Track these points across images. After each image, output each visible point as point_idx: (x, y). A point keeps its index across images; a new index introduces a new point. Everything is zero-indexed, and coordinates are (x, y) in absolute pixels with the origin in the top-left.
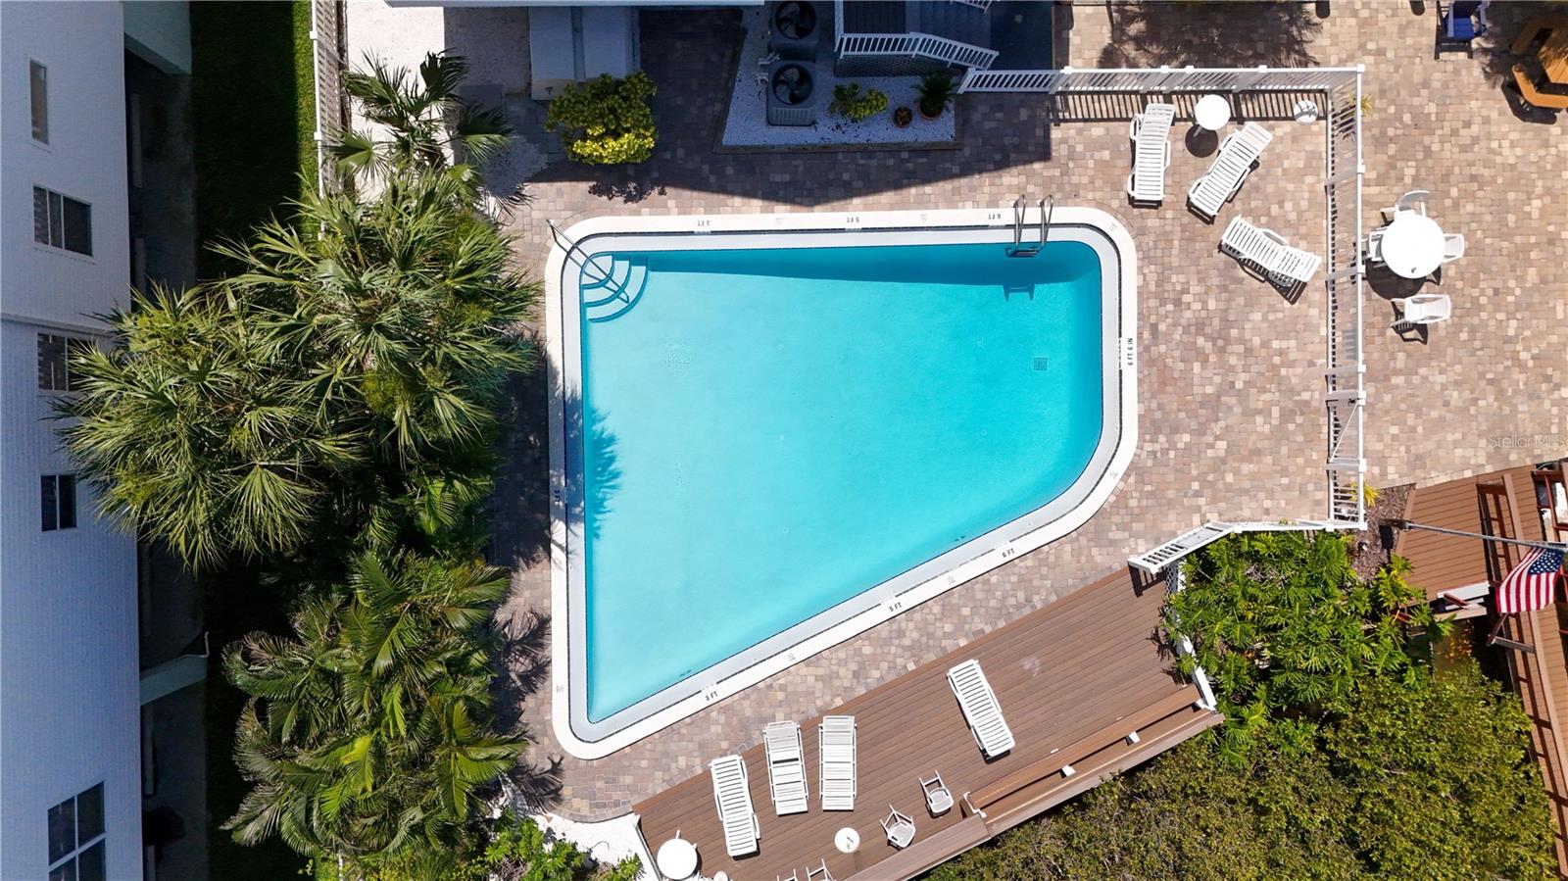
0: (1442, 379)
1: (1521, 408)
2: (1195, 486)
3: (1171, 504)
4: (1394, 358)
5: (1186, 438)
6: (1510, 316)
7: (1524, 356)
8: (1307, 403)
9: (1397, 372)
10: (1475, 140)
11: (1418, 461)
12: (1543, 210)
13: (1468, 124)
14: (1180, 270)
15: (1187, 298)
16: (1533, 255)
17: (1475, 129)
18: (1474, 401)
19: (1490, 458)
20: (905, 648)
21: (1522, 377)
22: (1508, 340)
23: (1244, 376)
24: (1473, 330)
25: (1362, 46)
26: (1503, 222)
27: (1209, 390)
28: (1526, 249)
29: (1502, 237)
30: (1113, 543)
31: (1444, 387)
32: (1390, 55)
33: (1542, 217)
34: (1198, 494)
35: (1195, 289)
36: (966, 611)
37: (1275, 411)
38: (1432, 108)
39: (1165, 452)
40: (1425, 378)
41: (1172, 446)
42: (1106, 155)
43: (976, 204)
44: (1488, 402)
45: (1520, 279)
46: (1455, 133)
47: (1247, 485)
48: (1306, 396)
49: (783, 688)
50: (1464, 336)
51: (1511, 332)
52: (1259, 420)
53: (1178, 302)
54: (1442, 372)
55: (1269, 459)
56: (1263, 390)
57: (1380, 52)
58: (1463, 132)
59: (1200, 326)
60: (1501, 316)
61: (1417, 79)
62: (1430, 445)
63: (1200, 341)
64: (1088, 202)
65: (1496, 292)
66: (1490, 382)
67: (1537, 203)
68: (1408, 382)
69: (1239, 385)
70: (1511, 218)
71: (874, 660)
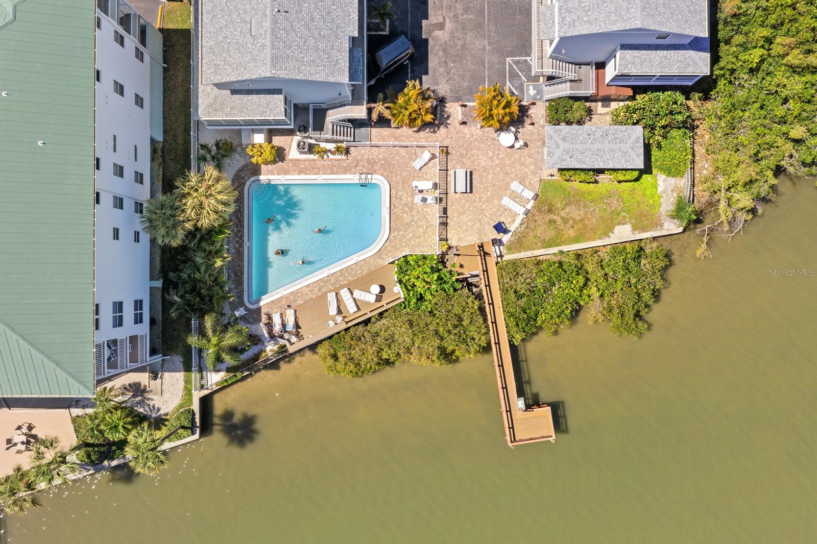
0: (466, 219)
1: (486, 227)
2: (404, 245)
3: (398, 249)
4: (454, 213)
5: (402, 232)
6: (483, 204)
7: (487, 214)
10: (475, 160)
11: (460, 239)
12: (492, 178)
13: (473, 156)
14: (401, 191)
15: (403, 198)
16: (489, 189)
17: (475, 157)
18: (474, 225)
19: (478, 239)
20: (331, 284)
21: (486, 219)
22: (483, 210)
23: (417, 218)
24: (474, 207)
25: (447, 136)
26: (482, 181)
27: (408, 221)
28: (487, 187)
29: (481, 184)
30: (384, 258)
31: (467, 221)
32: (454, 139)
33: (492, 179)
34: (405, 247)
35: (405, 195)
36: (346, 275)
37: (424, 226)
38: (464, 152)
39: (397, 236)
40: (462, 219)
41: (398, 234)
42: (383, 162)
43: (351, 174)
44: (478, 225)
45: (486, 195)
46: (470, 158)
47: (417, 244)
48: (432, 223)
49: (300, 293)
50: (472, 208)
51: (484, 208)
52: (420, 228)
53: (400, 199)
54: (466, 217)
55: (422, 238)
56: (421, 221)
57: (451, 138)
58: (472, 158)
59: (406, 205)
60: (481, 204)
61: (461, 145)
62: (463, 235)
63: (406, 208)
64: (378, 174)
65: (480, 198)
66: (478, 220)
67: (490, 176)
68: (458, 220)
70: (484, 179)
71: (324, 287)
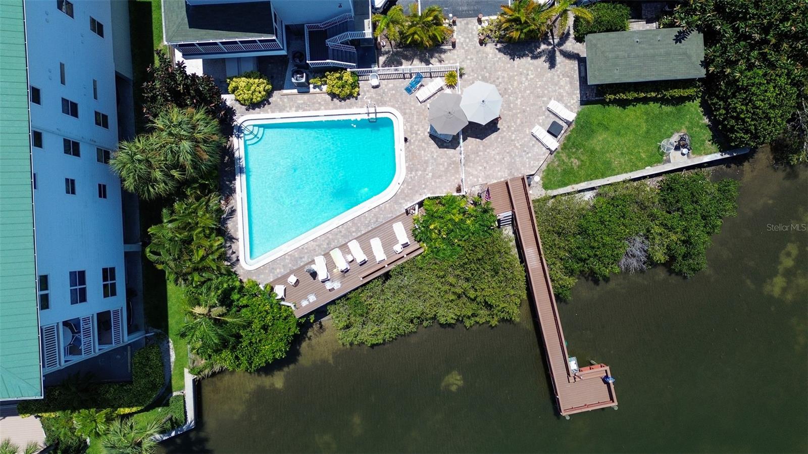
4: (479, 147)
5: (420, 172)
7: (517, 145)
8: (455, 161)
9: (480, 151)
10: (500, 83)
11: (487, 177)
12: (521, 102)
13: (498, 79)
14: (416, 124)
15: (419, 132)
16: (519, 116)
18: (503, 159)
25: (466, 57)
31: (494, 155)
32: (474, 60)
33: (521, 105)
34: (424, 189)
35: (421, 129)
36: (359, 225)
37: (446, 164)
38: (487, 75)
39: (414, 177)
40: (489, 153)
41: (416, 175)
42: (394, 92)
43: (357, 107)
44: (507, 159)
45: (515, 123)
46: (494, 81)
47: (438, 185)
48: (454, 159)
49: (306, 248)
50: (499, 140)
51: (513, 138)
52: (441, 166)
53: (416, 134)
54: (493, 150)
64: (389, 106)
69: (435, 157)
